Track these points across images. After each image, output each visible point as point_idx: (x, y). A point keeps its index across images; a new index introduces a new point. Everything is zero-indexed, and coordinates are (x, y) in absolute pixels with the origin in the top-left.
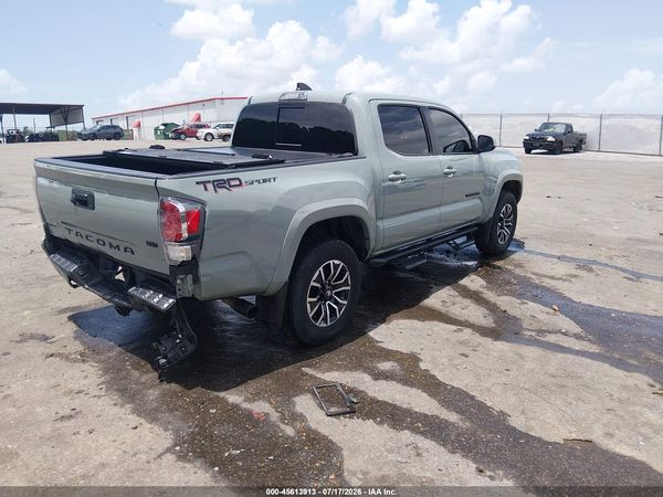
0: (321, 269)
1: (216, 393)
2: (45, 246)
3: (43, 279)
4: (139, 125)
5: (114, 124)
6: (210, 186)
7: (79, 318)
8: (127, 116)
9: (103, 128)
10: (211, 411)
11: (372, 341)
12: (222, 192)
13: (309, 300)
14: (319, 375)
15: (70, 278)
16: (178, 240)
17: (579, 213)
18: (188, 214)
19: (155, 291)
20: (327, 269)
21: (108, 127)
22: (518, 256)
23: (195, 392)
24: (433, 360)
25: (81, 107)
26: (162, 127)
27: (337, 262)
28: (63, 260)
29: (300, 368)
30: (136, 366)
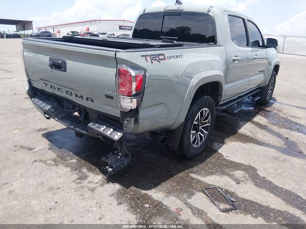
0: (199, 113)
1: (144, 192)
2: (28, 93)
3: (24, 110)
4: (59, 32)
5: (47, 30)
6: (149, 58)
7: (49, 135)
8: (54, 27)
9: (42, 32)
10: (145, 205)
11: (221, 156)
12: (155, 62)
13: (192, 132)
14: (202, 179)
15: (45, 113)
16: (129, 95)
17: (292, 83)
18: (136, 77)
19: (107, 127)
20: (202, 113)
21: (44, 32)
22: (275, 105)
23: (131, 190)
24: (265, 170)
25: (31, 22)
26: (71, 33)
27: (206, 109)
28: (40, 102)
29: (188, 173)
30: (89, 170)
